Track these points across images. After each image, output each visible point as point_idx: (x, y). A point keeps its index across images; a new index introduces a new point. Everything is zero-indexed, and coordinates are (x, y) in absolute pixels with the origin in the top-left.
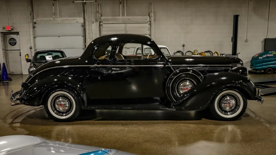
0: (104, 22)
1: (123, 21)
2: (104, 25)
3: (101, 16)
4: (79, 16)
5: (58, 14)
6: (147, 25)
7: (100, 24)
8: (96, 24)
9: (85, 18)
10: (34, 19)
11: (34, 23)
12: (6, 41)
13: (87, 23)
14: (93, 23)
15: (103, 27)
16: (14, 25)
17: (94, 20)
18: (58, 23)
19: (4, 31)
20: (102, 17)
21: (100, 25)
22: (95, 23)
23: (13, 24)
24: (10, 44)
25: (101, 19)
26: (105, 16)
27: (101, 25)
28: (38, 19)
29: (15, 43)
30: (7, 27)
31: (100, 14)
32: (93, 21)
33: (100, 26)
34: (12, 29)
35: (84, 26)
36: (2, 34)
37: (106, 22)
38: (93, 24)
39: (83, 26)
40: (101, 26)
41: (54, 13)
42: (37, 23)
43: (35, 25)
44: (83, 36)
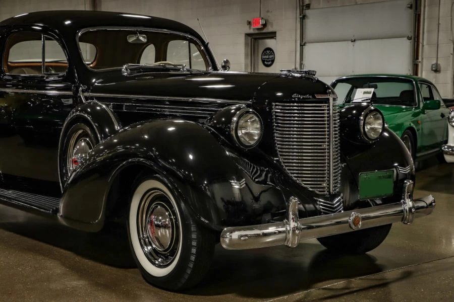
11: (304, 7)
12: (258, 56)
16: (269, 14)
18: (356, 4)
19: (251, 31)
23: (268, 11)
24: (263, 61)
29: (273, 61)
30: (254, 21)
34: (265, 25)
35: (416, 5)
36: (249, 38)
39: (411, 7)
42: (312, 6)
43: (307, 11)
44: (409, 38)
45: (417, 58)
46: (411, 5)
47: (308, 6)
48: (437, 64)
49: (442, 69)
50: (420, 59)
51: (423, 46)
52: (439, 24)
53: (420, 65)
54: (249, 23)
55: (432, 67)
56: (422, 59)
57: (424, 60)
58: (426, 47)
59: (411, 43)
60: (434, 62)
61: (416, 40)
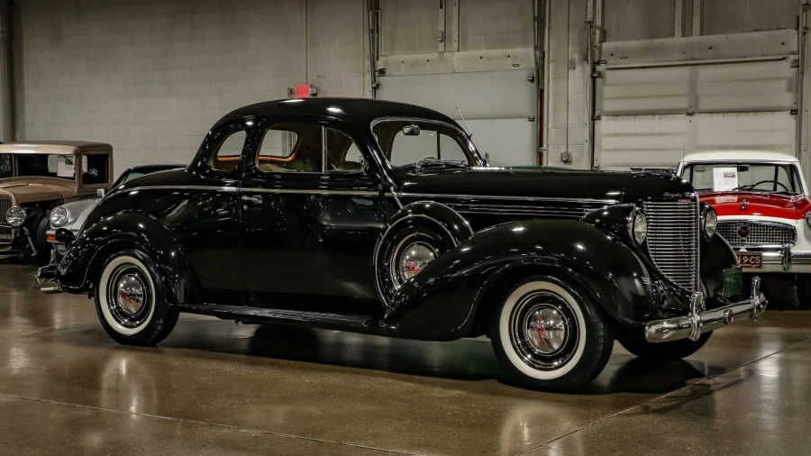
0: (613, 63)
1: (684, 56)
2: (609, 74)
3: (603, 40)
4: (524, 44)
5: (455, 37)
6: (785, 69)
7: (594, 70)
8: (583, 69)
9: (546, 49)
10: (381, 59)
11: (377, 73)
13: (550, 70)
14: (572, 65)
15: (604, 83)
16: (321, 80)
17: (576, 57)
18: (454, 72)
20: (604, 44)
21: (595, 77)
22: (578, 68)
23: (319, 77)
25: (600, 49)
26: (616, 40)
27: (600, 74)
28: (393, 58)
30: (300, 89)
31: (598, 32)
32: (573, 59)
33: (594, 79)
34: (314, 95)
35: (538, 78)
37: (621, 61)
38: (571, 73)
39: (532, 81)
40: (599, 81)
41: (440, 35)
42: (387, 73)
43: (381, 78)
44: (531, 120)
45: (541, 145)
46: (533, 78)
47: (382, 72)
48: (568, 154)
49: (573, 160)
50: (545, 146)
51: (548, 129)
52: (568, 103)
53: (545, 153)
54: (291, 92)
55: (562, 157)
56: (548, 146)
57: (550, 148)
58: (552, 131)
59: (533, 125)
60: (564, 150)
61: (539, 120)
